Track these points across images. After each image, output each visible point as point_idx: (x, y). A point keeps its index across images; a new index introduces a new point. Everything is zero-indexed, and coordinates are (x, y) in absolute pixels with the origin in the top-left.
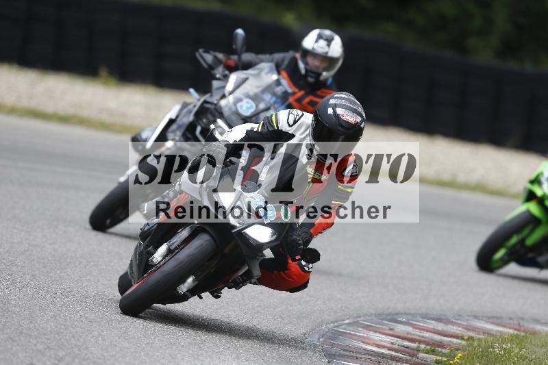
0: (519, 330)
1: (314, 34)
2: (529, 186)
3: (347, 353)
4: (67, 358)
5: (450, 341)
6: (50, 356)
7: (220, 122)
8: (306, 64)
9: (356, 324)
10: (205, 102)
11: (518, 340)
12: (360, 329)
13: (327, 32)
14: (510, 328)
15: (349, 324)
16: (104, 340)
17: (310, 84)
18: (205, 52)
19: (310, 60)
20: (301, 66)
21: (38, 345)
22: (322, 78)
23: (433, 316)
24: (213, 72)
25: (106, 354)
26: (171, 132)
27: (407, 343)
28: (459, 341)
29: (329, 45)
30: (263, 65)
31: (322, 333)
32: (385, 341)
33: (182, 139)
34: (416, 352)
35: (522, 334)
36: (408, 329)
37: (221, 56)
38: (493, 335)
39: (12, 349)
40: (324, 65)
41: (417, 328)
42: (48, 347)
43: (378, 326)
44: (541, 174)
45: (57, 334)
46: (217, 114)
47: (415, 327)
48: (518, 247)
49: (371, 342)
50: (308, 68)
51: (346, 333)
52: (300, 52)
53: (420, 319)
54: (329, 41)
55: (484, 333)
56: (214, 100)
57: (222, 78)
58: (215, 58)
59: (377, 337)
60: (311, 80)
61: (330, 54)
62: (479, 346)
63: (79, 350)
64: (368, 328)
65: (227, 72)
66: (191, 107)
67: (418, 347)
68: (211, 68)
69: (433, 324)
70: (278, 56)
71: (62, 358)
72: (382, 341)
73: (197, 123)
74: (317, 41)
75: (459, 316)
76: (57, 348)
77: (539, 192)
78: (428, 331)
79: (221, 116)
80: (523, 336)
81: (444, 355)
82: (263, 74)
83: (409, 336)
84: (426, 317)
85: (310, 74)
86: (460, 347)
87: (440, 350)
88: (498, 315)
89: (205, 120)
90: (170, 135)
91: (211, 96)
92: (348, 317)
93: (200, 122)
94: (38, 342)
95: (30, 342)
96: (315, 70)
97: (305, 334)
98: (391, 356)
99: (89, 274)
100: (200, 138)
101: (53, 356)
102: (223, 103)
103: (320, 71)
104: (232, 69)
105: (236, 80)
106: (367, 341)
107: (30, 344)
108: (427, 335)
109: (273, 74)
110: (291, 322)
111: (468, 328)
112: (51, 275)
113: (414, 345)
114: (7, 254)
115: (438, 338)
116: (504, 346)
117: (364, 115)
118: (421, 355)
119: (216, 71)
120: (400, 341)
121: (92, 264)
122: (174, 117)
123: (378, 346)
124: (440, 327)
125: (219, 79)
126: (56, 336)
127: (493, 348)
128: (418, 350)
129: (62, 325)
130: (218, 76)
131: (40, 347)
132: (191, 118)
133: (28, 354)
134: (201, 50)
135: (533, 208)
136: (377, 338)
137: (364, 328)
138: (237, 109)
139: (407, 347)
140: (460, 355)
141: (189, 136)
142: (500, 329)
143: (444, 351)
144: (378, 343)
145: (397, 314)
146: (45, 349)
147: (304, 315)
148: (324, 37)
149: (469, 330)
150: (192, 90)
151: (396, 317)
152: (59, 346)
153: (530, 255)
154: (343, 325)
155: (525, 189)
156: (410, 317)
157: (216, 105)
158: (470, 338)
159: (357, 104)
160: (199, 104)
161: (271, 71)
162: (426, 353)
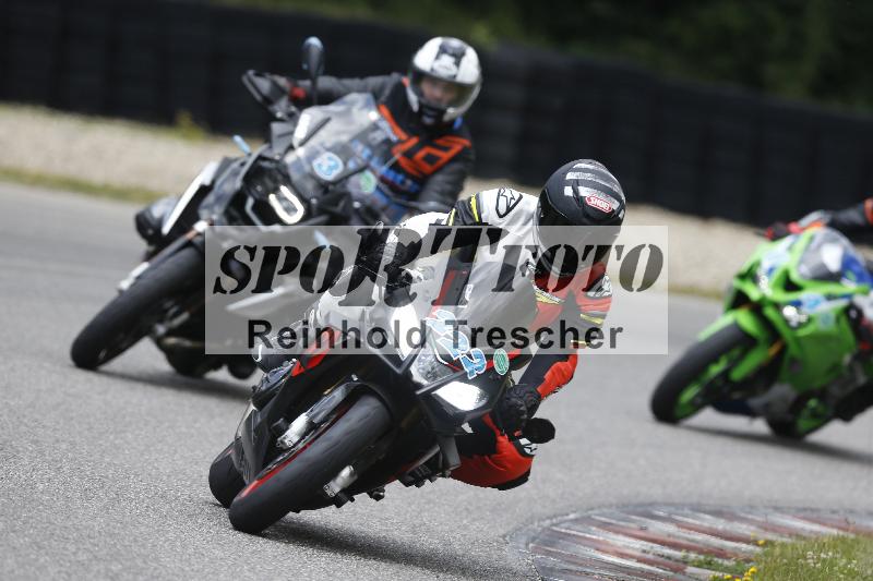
0: (846, 530)
1: (433, 45)
2: (738, 284)
3: (573, 567)
4: (125, 574)
5: (736, 548)
6: (99, 571)
7: (284, 190)
8: (420, 94)
9: (586, 520)
10: (261, 158)
11: (844, 546)
12: (594, 528)
13: (455, 43)
14: (833, 527)
15: (576, 521)
16: (184, 547)
17: (426, 128)
18: (258, 75)
19: (426, 88)
20: (413, 98)
21: (80, 553)
22: (446, 118)
23: (707, 508)
24: (271, 108)
25: (187, 569)
26: (208, 207)
27: (667, 551)
28: (751, 547)
29: (458, 64)
30: (353, 97)
31: (533, 534)
32: (633, 548)
33: (224, 220)
34: (681, 565)
35: (852, 536)
36: (670, 528)
37: (282, 81)
38: (804, 538)
39: (36, 560)
40: (449, 96)
41: (683, 527)
42: (96, 557)
43: (622, 523)
44: (758, 264)
45: (111, 536)
46: (280, 177)
47: (680, 525)
48: (720, 383)
49: (609, 549)
50: (423, 101)
51: (569, 535)
52: (410, 75)
53: (689, 512)
54: (458, 57)
55: (790, 535)
56: (276, 153)
57: (285, 117)
58: (275, 84)
59: (620, 541)
60: (428, 121)
61: (459, 79)
62: (782, 555)
63: (145, 562)
64: (605, 526)
65: (293, 109)
66: (235, 165)
67: (685, 557)
68: (268, 101)
69: (708, 521)
70: (374, 81)
71: (117, 575)
72: (628, 547)
73: (247, 192)
74: (437, 57)
75: (752, 507)
76: (108, 558)
77: (754, 293)
78: (701, 531)
79: (287, 181)
80: (852, 540)
81: (727, 569)
82: (355, 110)
83: (671, 540)
84: (697, 509)
85: (425, 110)
86: (752, 558)
87: (720, 561)
88: (813, 506)
89: (259, 188)
90: (204, 213)
91: (271, 147)
92: (574, 509)
93: (253, 191)
94: (79, 549)
95: (67, 549)
96: (434, 104)
97: (504, 536)
98: (642, 571)
99: (160, 442)
100: (254, 217)
101: (102, 571)
102: (290, 159)
103: (443, 106)
104: (303, 103)
105: (311, 121)
106: (603, 547)
107: (65, 552)
108: (700, 537)
109: (370, 110)
110: (482, 518)
111: (766, 527)
112: (101, 442)
113: (679, 554)
114: (31, 409)
115: (716, 542)
116: (823, 555)
117: (623, 198)
118: (690, 569)
119: (276, 107)
120: (658, 548)
121: (167, 424)
122: (207, 182)
123: (622, 555)
124: (721, 525)
125: (281, 120)
126: (108, 539)
127: (805, 558)
128: (685, 562)
129: (117, 522)
130: (279, 115)
131: (83, 557)
132: (238, 184)
133: (63, 569)
134: (251, 73)
135: (744, 319)
136: (619, 543)
137: (599, 526)
138: (312, 169)
139: (669, 558)
140: (752, 570)
141: (235, 213)
142: (816, 528)
143: (726, 563)
144: (620, 551)
145: (652, 504)
146: (91, 560)
147: (503, 506)
148: (451, 51)
149: (766, 529)
150: (238, 139)
151: (650, 509)
152: (112, 556)
153: (736, 396)
154: (566, 521)
155: (730, 288)
156: (673, 509)
157: (277, 162)
158: (768, 543)
159: (613, 180)
160: (250, 161)
161: (367, 106)
162: (698, 566)
